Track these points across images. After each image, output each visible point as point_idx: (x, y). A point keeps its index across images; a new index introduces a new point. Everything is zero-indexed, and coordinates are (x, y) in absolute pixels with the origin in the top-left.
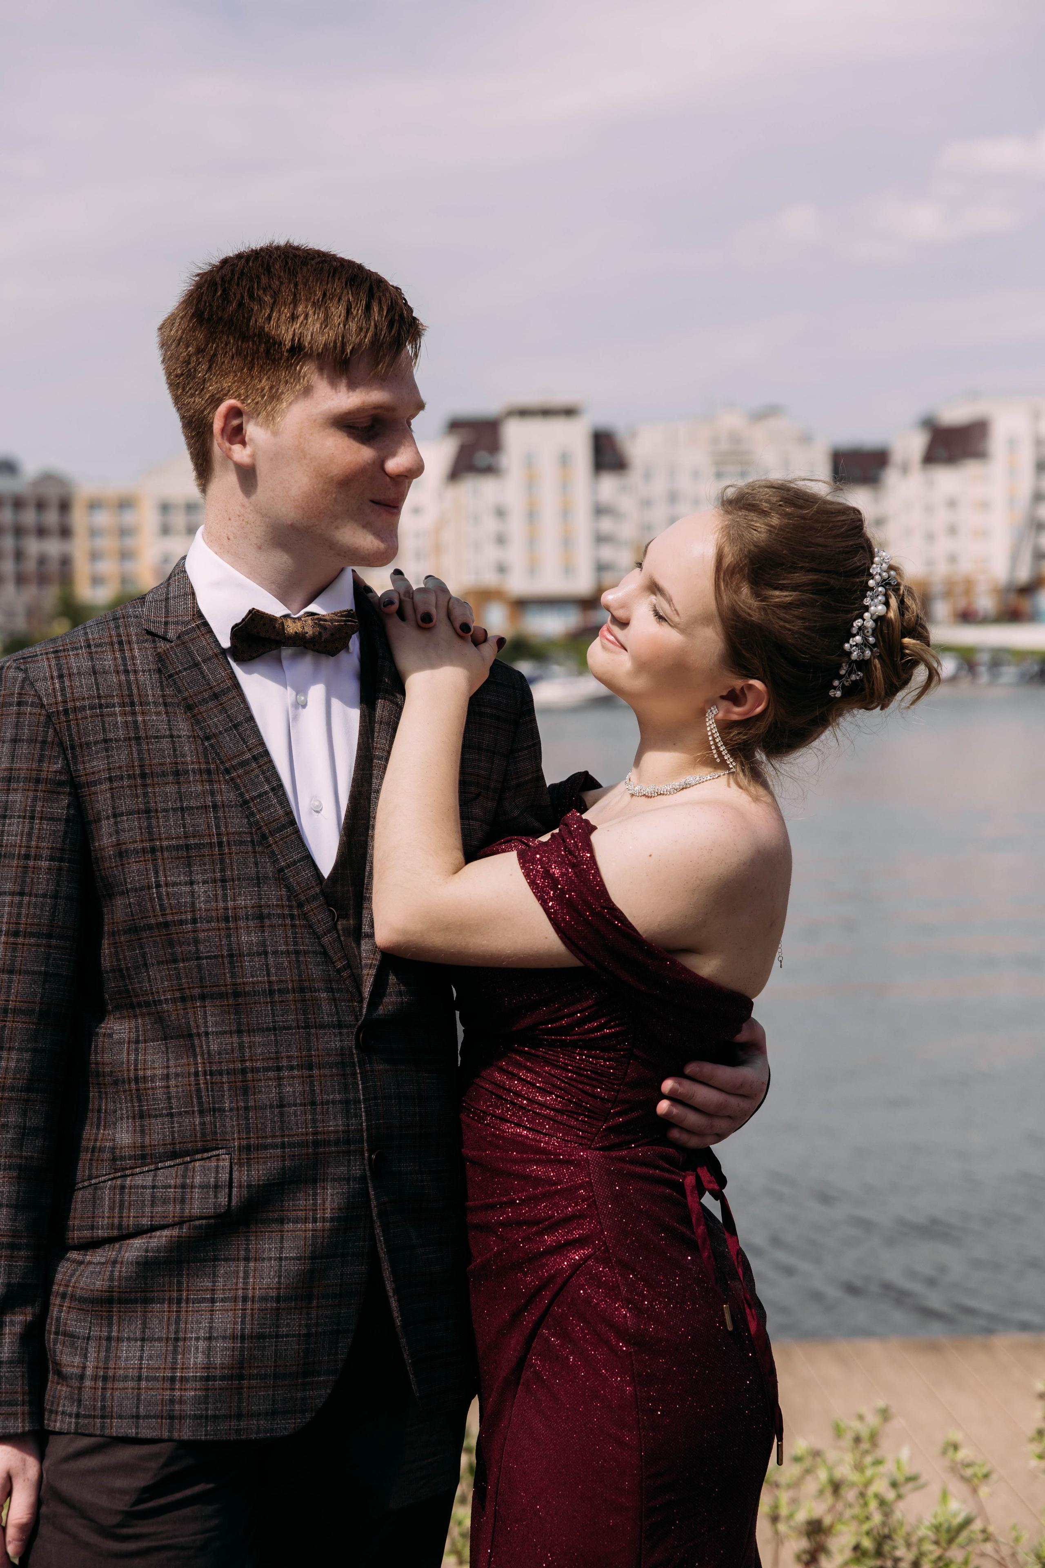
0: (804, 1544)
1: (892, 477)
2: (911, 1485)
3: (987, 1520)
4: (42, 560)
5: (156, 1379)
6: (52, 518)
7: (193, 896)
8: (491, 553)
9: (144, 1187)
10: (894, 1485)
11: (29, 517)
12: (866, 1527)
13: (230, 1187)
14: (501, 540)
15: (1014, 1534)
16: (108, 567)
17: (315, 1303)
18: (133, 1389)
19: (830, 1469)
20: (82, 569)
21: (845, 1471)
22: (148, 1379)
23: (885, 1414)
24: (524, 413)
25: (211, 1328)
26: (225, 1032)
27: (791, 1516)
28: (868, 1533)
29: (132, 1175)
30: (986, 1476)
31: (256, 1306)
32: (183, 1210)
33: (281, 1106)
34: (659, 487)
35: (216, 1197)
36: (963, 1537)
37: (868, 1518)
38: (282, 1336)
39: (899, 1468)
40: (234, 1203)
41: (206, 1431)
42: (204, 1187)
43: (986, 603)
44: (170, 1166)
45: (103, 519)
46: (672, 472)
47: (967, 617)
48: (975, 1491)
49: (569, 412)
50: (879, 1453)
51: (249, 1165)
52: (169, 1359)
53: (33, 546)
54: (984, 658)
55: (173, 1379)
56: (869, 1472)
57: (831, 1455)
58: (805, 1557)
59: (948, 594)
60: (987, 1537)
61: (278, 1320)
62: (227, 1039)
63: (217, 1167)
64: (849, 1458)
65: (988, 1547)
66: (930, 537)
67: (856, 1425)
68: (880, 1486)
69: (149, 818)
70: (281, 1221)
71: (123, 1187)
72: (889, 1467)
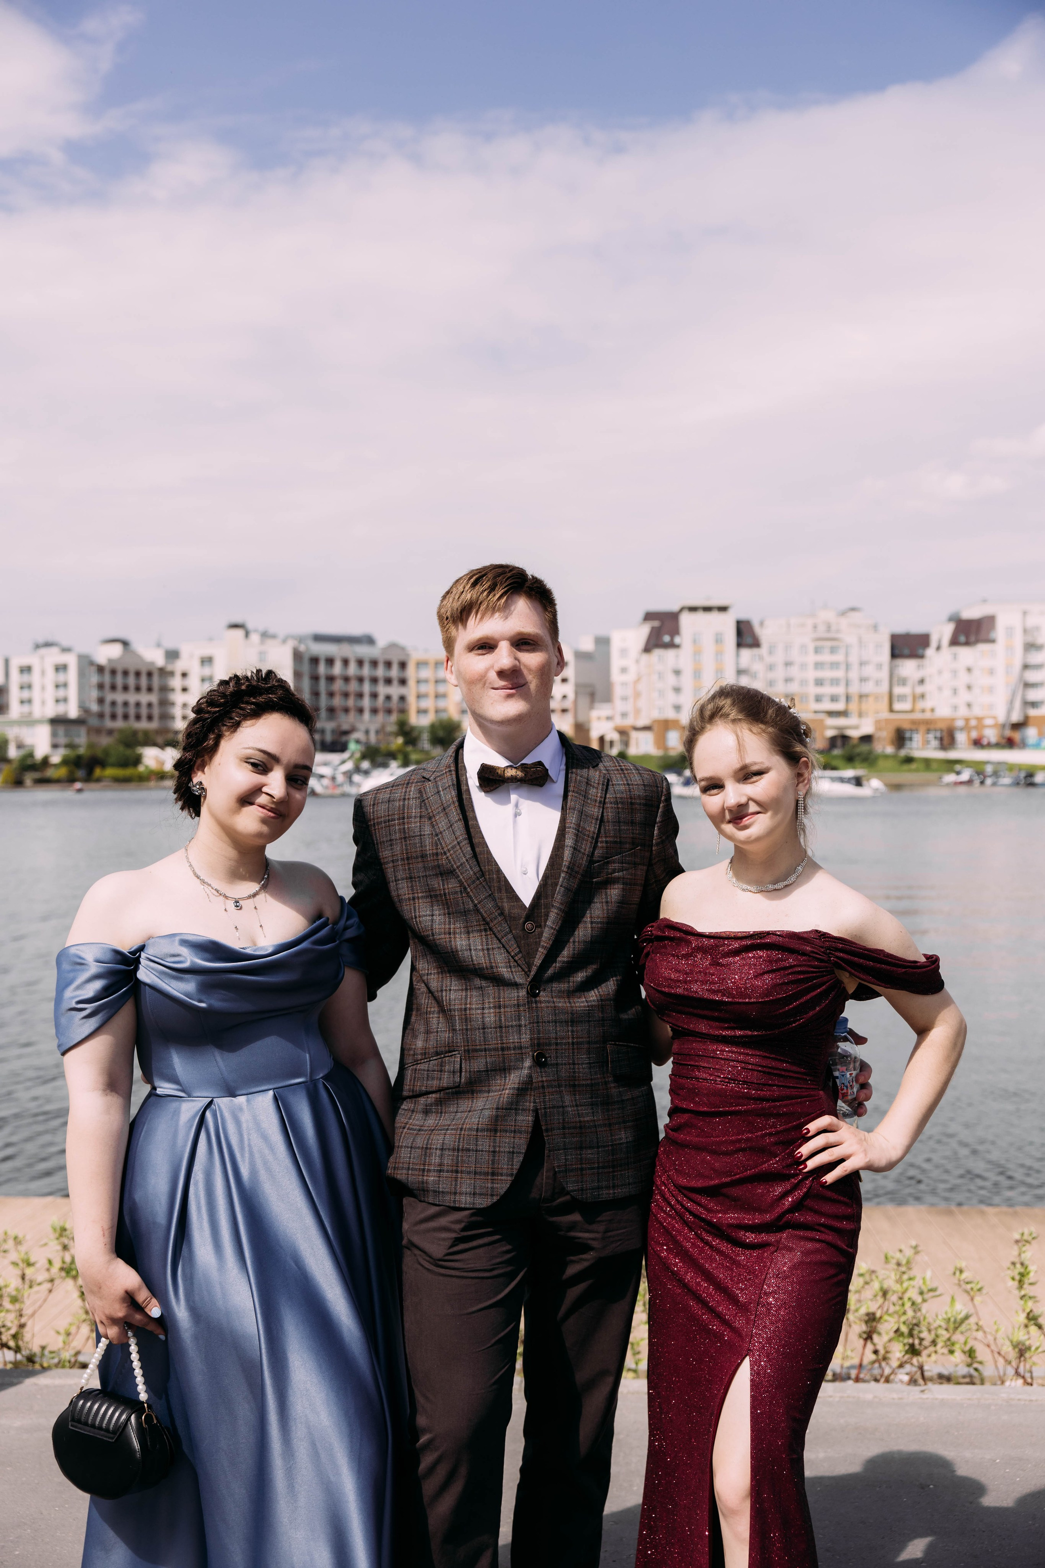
0: (864, 1328)
1: (930, 652)
2: (931, 1294)
3: (979, 1319)
4: (388, 698)
5: (416, 1169)
6: (394, 672)
7: (432, 921)
8: (672, 698)
9: (424, 1070)
10: (921, 1293)
11: (380, 672)
12: (903, 1318)
13: (461, 1072)
14: (677, 690)
15: (996, 1327)
16: (428, 703)
17: (498, 1134)
18: (405, 1174)
19: (881, 1283)
20: (412, 704)
21: (890, 1283)
22: (413, 1169)
23: (916, 1249)
24: (693, 609)
25: (443, 1143)
26: (459, 990)
27: (857, 1310)
28: (904, 1323)
29: (420, 1063)
30: (979, 1290)
31: (466, 1133)
32: (440, 1083)
33: (484, 1028)
34: (779, 658)
35: (454, 1077)
36: (963, 1328)
37: (904, 1313)
38: (479, 1151)
39: (924, 1283)
40: (463, 1080)
41: (439, 1199)
42: (449, 1072)
43: (991, 735)
44: (435, 1060)
45: (425, 673)
46: (788, 647)
47: (977, 743)
48: (972, 1299)
49: (723, 609)
50: (911, 1273)
51: (470, 1060)
52: (423, 1159)
53: (383, 690)
54: (989, 769)
55: (424, 1170)
56: (905, 1285)
57: (882, 1273)
58: (865, 1336)
59: (967, 728)
60: (979, 1328)
61: (477, 1141)
62: (460, 993)
63: (454, 1061)
64: (893, 1276)
65: (980, 1334)
66: (955, 691)
67: (898, 1255)
68: (913, 1294)
69: (411, 881)
70: (489, 1092)
71: (416, 1070)
72: (918, 1282)
